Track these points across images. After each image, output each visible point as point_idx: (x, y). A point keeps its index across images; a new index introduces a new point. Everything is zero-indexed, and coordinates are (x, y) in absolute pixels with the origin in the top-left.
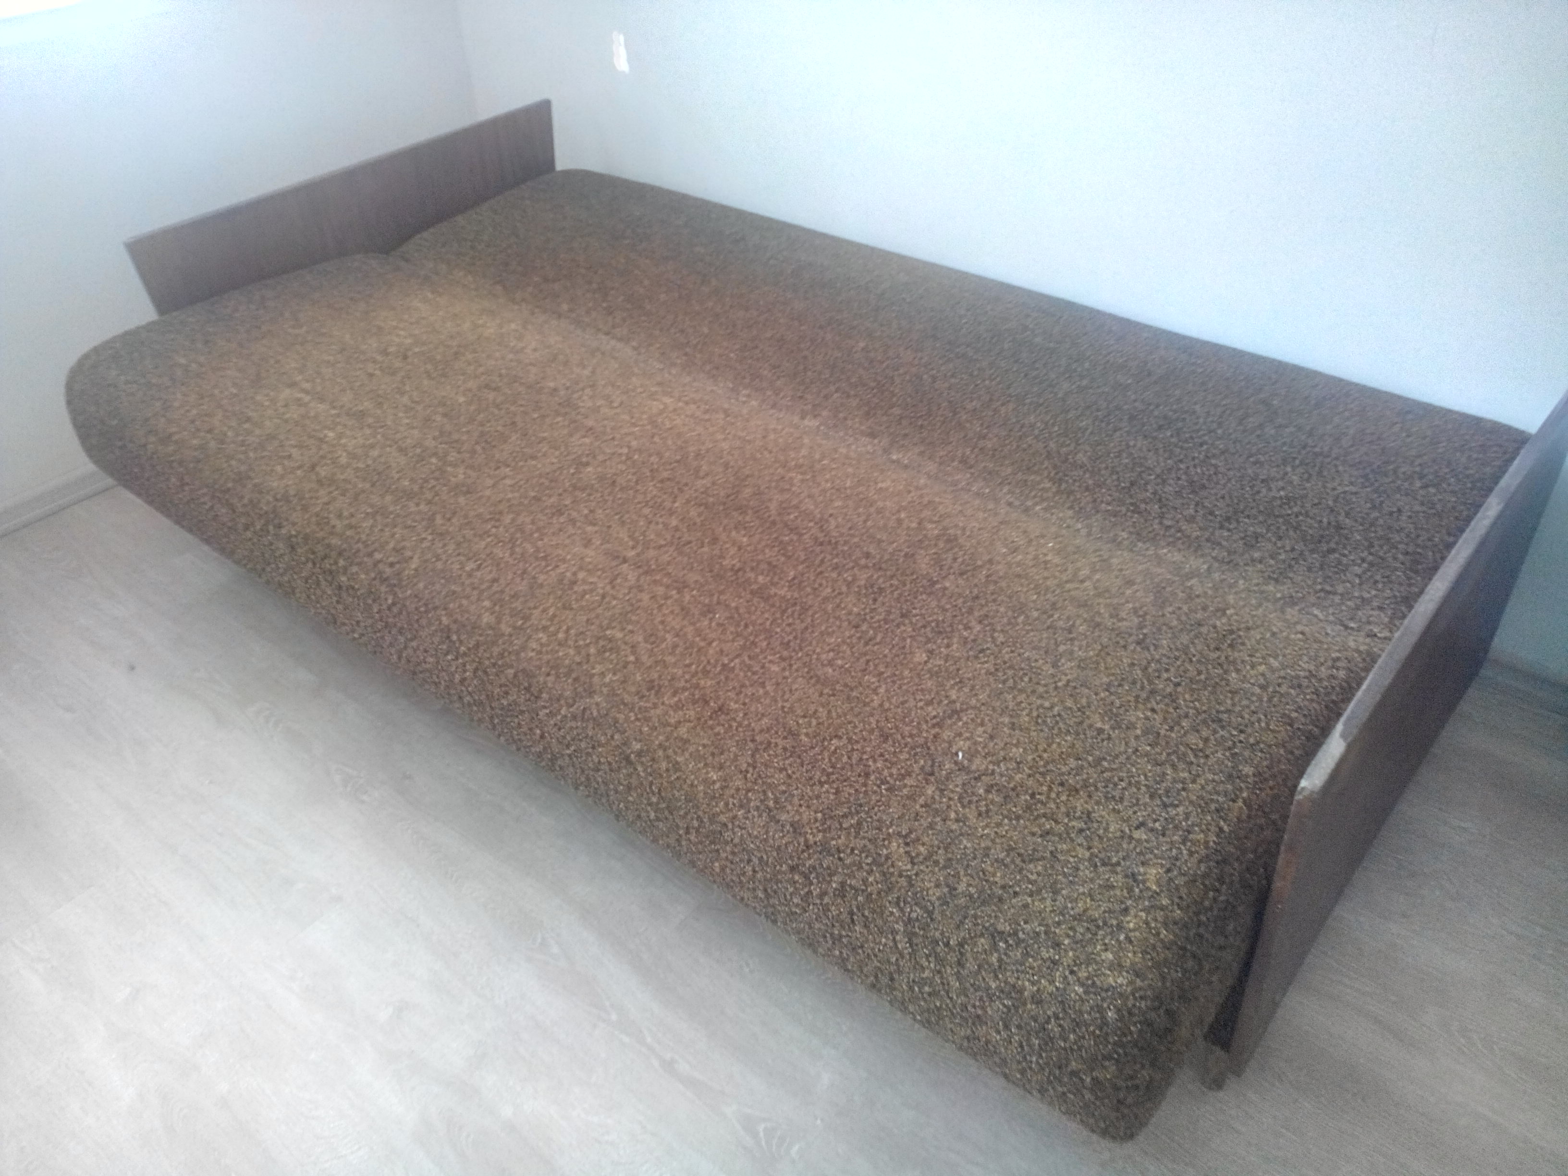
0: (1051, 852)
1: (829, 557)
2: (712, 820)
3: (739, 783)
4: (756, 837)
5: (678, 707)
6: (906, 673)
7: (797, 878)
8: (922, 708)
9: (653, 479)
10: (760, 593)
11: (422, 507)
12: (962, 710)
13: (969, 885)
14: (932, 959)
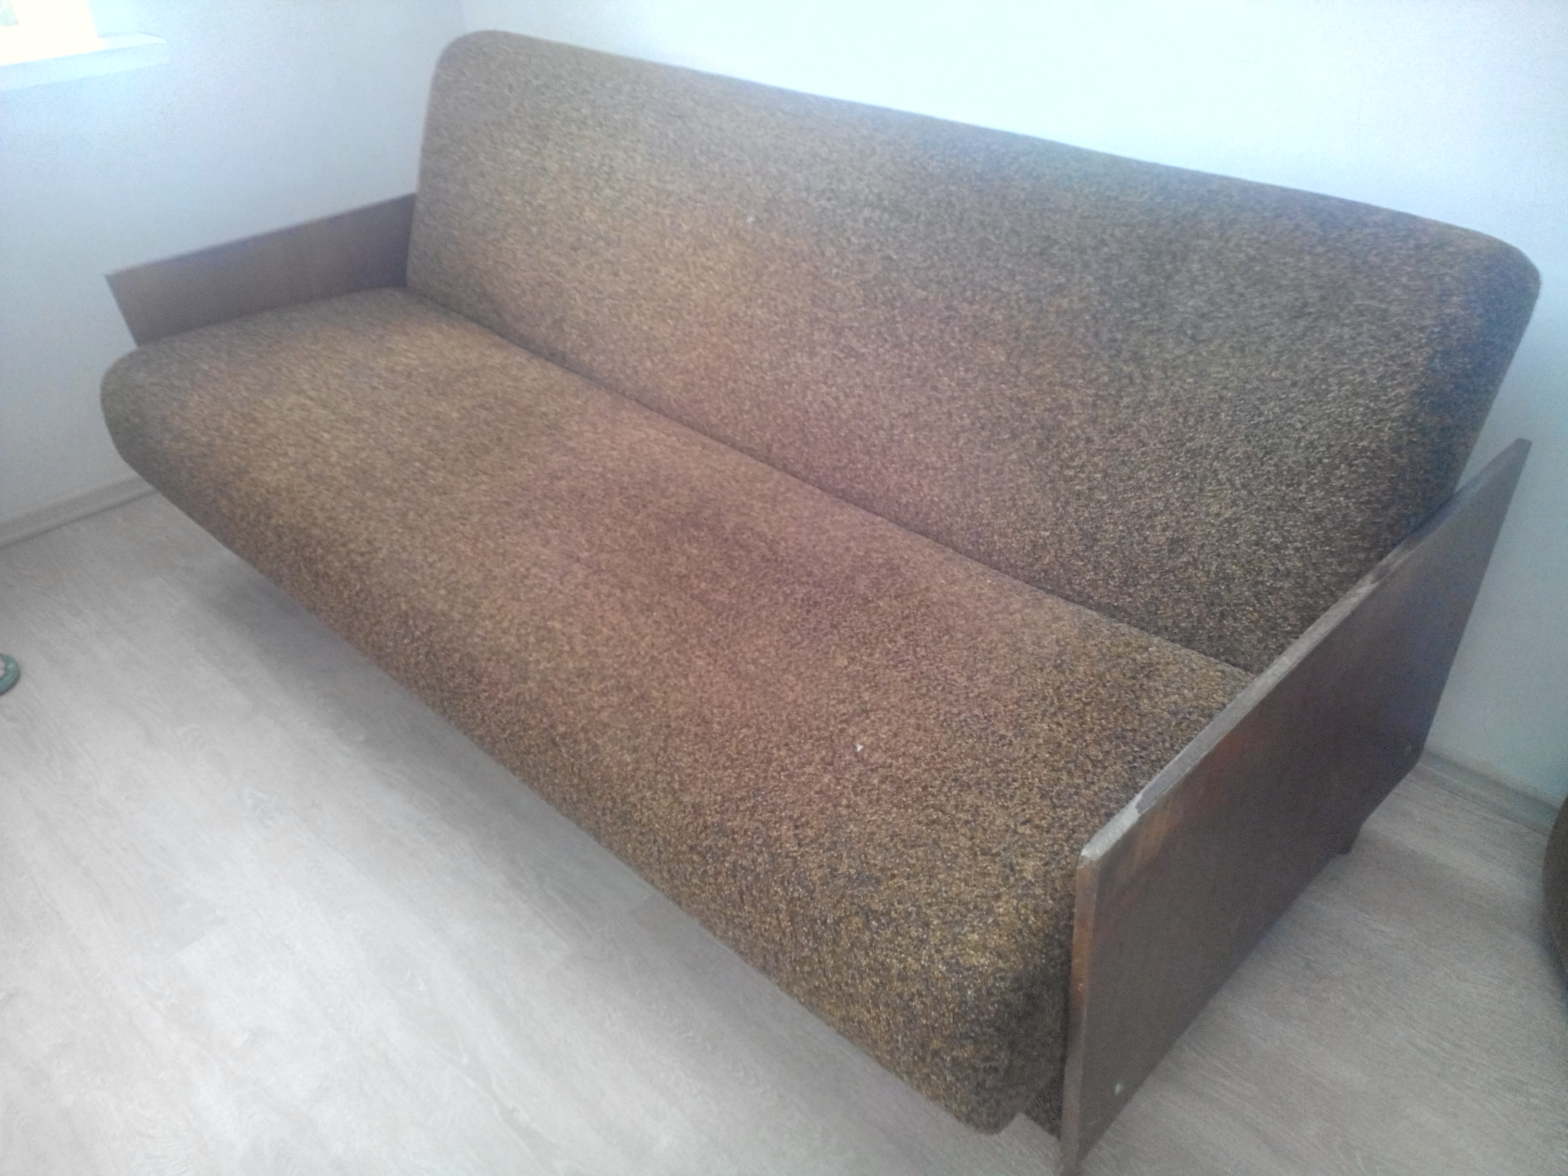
0: (934, 840)
1: (772, 572)
2: (624, 802)
3: (650, 766)
4: (661, 818)
5: (603, 694)
6: (825, 675)
7: (695, 857)
8: (834, 706)
9: (621, 494)
10: (702, 598)
11: (399, 504)
12: (871, 710)
13: (850, 867)
14: (811, 938)
